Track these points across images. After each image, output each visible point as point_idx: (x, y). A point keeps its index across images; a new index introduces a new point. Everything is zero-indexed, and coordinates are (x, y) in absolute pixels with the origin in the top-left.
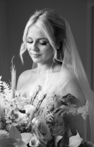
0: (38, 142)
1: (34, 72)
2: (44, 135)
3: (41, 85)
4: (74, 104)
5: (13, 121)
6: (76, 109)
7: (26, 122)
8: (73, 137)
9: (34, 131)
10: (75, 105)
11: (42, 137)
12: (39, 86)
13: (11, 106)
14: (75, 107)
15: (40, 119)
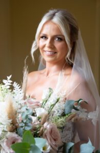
0: (49, 148)
1: (41, 74)
2: (55, 140)
3: (52, 88)
4: (85, 108)
5: (26, 124)
6: (86, 114)
7: (38, 126)
8: (85, 144)
9: (46, 136)
10: (86, 110)
11: (54, 143)
12: (49, 88)
13: (27, 109)
14: (86, 112)
15: (52, 124)
